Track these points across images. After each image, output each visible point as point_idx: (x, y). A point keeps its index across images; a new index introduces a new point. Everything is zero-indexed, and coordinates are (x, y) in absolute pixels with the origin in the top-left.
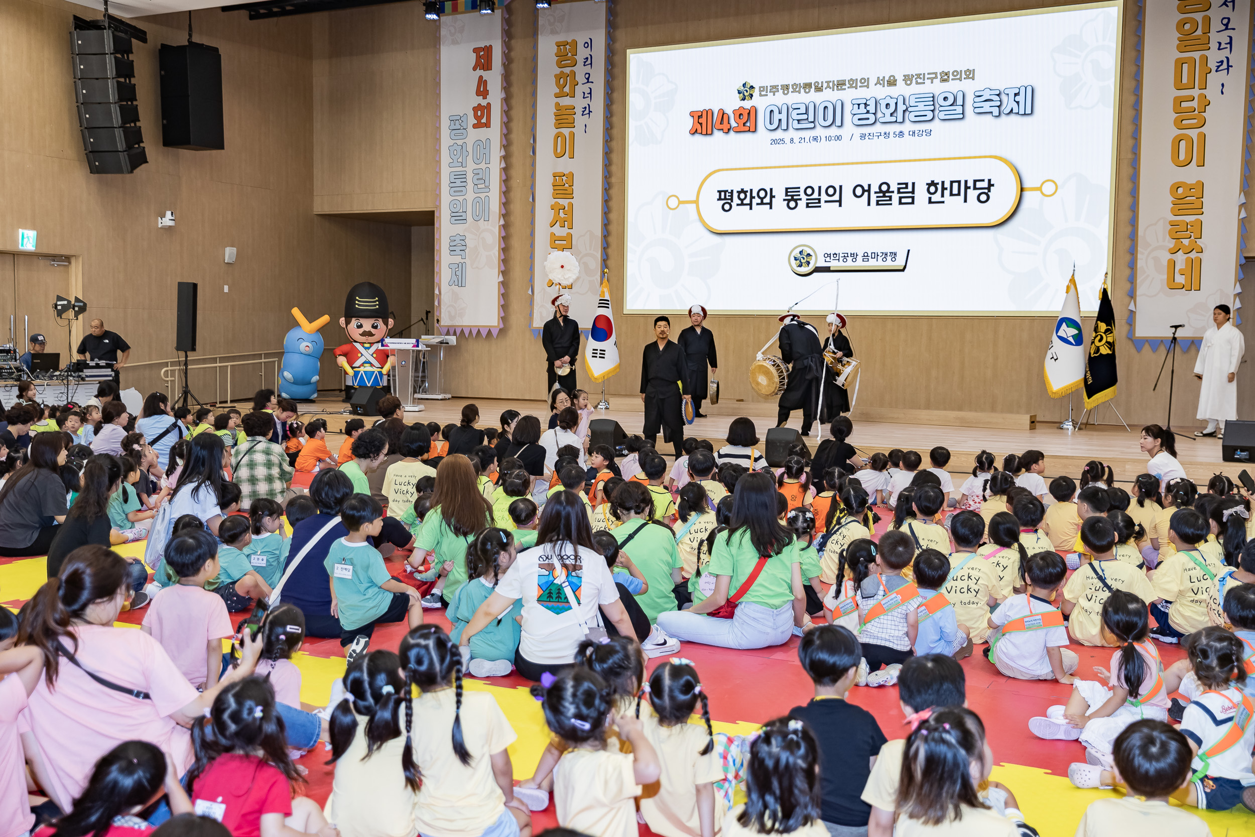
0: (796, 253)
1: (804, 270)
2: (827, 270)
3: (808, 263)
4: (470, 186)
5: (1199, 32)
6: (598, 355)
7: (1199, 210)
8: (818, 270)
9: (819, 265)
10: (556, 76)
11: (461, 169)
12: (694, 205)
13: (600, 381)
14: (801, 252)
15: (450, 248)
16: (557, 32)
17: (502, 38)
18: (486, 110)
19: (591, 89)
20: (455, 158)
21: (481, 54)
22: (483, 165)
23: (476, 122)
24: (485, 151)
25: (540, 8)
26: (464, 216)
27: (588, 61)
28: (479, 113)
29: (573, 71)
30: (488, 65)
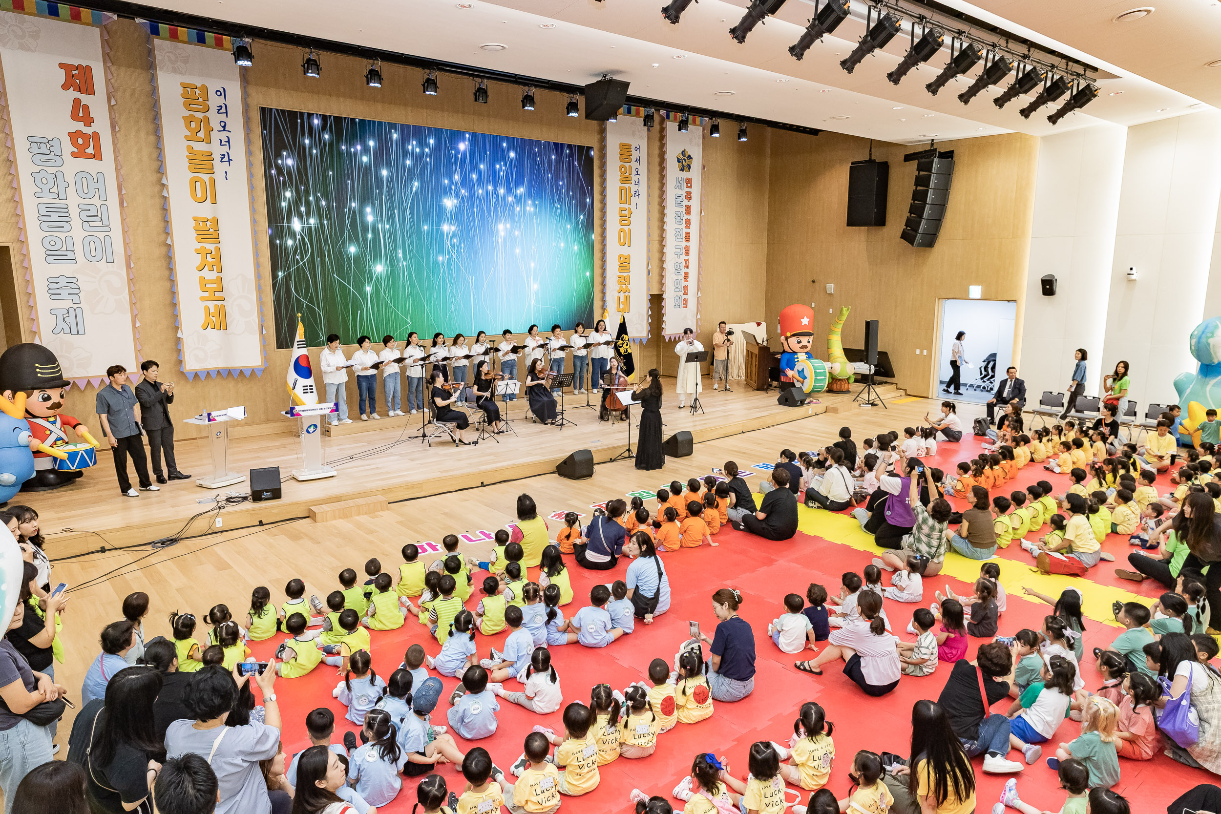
4: (76, 222)
5: (627, 174)
6: (309, 391)
7: (628, 270)
10: (184, 118)
11: (57, 201)
15: (51, 292)
16: (181, 73)
17: (104, 61)
18: (91, 140)
19: (228, 138)
20: (46, 188)
21: (74, 72)
22: (96, 201)
23: (76, 150)
24: (96, 186)
25: (157, 41)
26: (70, 255)
27: (223, 109)
28: (80, 141)
29: (205, 117)
30: (89, 90)
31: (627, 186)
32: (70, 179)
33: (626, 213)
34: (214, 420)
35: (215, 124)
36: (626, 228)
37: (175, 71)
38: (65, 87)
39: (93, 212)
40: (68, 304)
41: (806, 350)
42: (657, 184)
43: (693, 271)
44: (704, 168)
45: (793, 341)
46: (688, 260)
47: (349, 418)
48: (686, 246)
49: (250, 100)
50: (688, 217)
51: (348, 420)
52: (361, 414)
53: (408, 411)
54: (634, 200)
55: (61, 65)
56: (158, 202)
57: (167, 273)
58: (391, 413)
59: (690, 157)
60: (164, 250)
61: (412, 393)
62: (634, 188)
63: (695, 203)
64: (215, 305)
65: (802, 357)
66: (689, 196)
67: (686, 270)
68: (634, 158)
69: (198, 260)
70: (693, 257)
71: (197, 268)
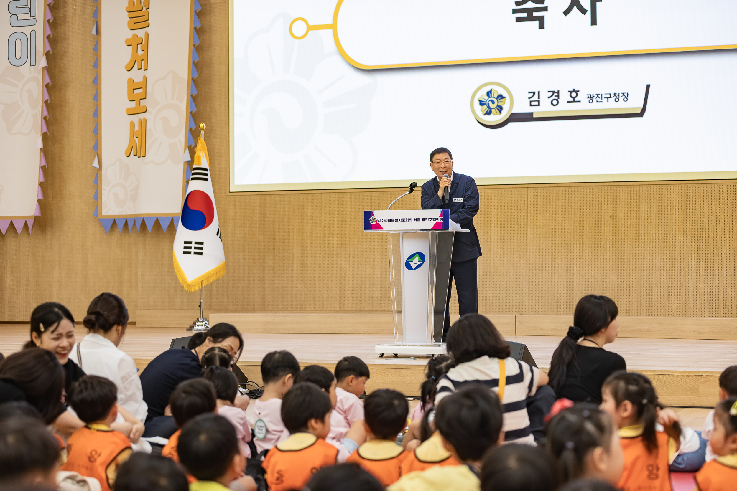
0: (482, 94)
1: (495, 118)
2: (528, 117)
3: (500, 109)
4: (5, 16)
6: (193, 250)
8: (515, 118)
9: (514, 111)
12: (330, 31)
13: (196, 288)
14: (489, 94)
39: (23, 2)
64: (139, 120)
69: (127, 54)
71: (126, 67)
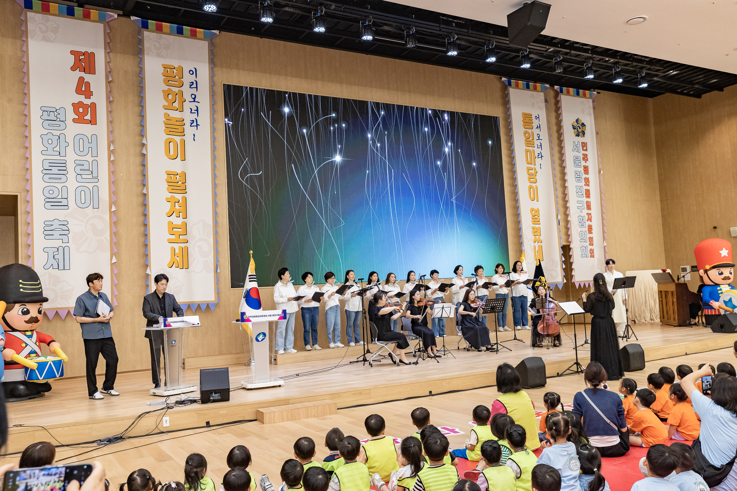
4: (72, 175)
5: (531, 139)
7: (539, 222)
10: (163, 91)
11: (58, 157)
15: (46, 233)
16: (163, 57)
17: (105, 48)
18: (89, 109)
19: (197, 107)
20: (50, 147)
21: (81, 57)
22: (89, 158)
23: (77, 117)
24: (90, 145)
25: (146, 33)
26: (64, 202)
27: (194, 85)
28: (81, 110)
29: (179, 91)
30: (90, 69)
31: (531, 149)
32: (70, 140)
33: (533, 171)
34: (170, 325)
35: (187, 97)
36: (534, 185)
37: (159, 55)
38: (73, 69)
39: (86, 167)
40: (58, 243)
41: (729, 281)
42: (556, 149)
43: (596, 223)
44: (597, 133)
45: (714, 274)
46: (590, 214)
47: (294, 348)
48: (587, 202)
49: (215, 79)
50: (587, 176)
51: (292, 350)
52: (306, 345)
53: (347, 344)
54: (538, 161)
55: (72, 52)
56: (138, 160)
57: (142, 218)
58: (332, 345)
59: (583, 125)
60: (141, 199)
61: (350, 327)
62: (537, 151)
63: (592, 164)
64: (180, 247)
65: (725, 288)
66: (585, 157)
67: (589, 223)
68: (535, 125)
69: (168, 207)
70: (595, 211)
71: (167, 214)
